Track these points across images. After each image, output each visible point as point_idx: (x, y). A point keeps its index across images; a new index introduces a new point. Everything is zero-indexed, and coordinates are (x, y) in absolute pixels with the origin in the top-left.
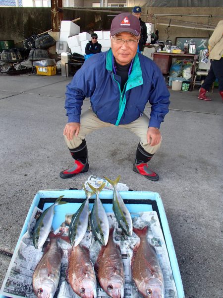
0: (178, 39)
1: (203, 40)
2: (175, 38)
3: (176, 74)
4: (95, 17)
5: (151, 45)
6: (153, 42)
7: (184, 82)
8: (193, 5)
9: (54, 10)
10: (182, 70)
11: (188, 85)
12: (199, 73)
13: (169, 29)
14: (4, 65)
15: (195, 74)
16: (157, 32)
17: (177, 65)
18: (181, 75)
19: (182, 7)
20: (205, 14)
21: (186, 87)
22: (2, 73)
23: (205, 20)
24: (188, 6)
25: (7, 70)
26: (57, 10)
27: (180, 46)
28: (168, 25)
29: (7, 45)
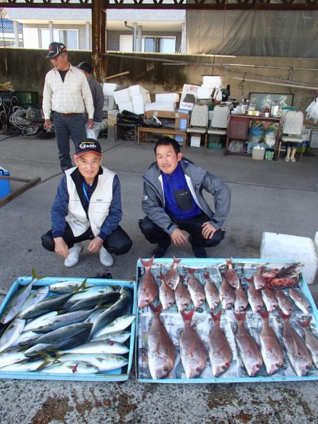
0: (252, 95)
1: (283, 96)
2: (248, 93)
3: (256, 139)
4: (146, 65)
5: (222, 102)
6: (225, 99)
7: (268, 149)
8: (268, 55)
9: (96, 56)
10: (264, 135)
11: (273, 153)
12: (285, 139)
13: (243, 83)
14: (30, 125)
15: (280, 140)
16: (228, 87)
17: (257, 129)
18: (262, 141)
19: (255, 56)
20: (285, 66)
21: (270, 155)
22: (29, 135)
23: (285, 74)
24: (262, 55)
25: (35, 132)
26: (100, 56)
27: (255, 102)
28: (242, 79)
29: (30, 98)
